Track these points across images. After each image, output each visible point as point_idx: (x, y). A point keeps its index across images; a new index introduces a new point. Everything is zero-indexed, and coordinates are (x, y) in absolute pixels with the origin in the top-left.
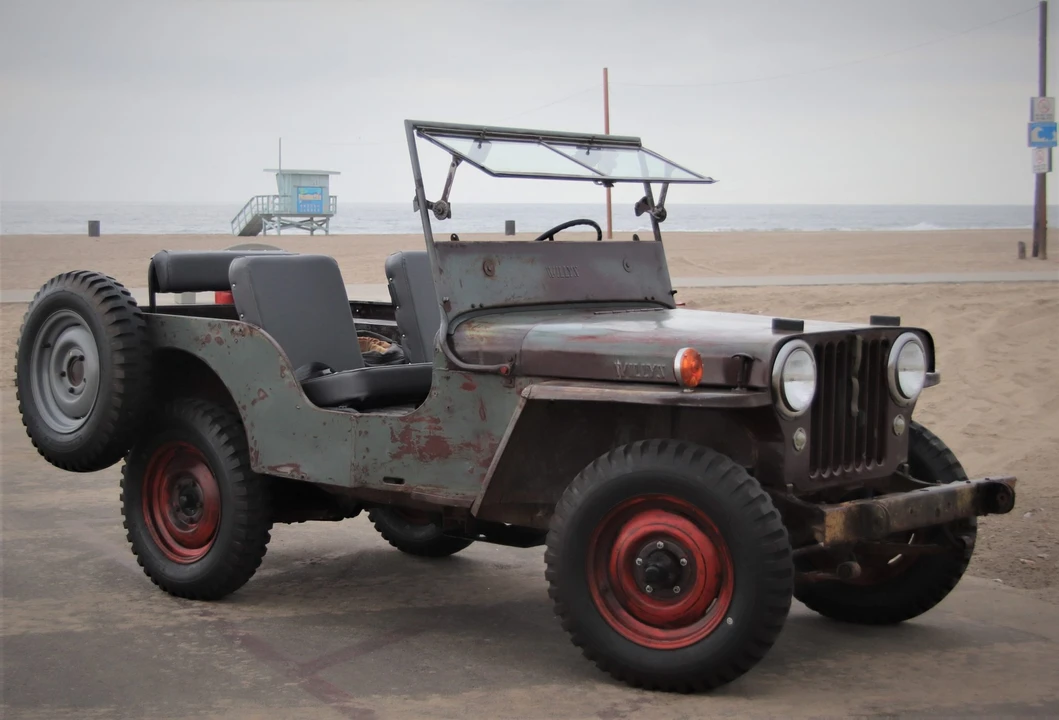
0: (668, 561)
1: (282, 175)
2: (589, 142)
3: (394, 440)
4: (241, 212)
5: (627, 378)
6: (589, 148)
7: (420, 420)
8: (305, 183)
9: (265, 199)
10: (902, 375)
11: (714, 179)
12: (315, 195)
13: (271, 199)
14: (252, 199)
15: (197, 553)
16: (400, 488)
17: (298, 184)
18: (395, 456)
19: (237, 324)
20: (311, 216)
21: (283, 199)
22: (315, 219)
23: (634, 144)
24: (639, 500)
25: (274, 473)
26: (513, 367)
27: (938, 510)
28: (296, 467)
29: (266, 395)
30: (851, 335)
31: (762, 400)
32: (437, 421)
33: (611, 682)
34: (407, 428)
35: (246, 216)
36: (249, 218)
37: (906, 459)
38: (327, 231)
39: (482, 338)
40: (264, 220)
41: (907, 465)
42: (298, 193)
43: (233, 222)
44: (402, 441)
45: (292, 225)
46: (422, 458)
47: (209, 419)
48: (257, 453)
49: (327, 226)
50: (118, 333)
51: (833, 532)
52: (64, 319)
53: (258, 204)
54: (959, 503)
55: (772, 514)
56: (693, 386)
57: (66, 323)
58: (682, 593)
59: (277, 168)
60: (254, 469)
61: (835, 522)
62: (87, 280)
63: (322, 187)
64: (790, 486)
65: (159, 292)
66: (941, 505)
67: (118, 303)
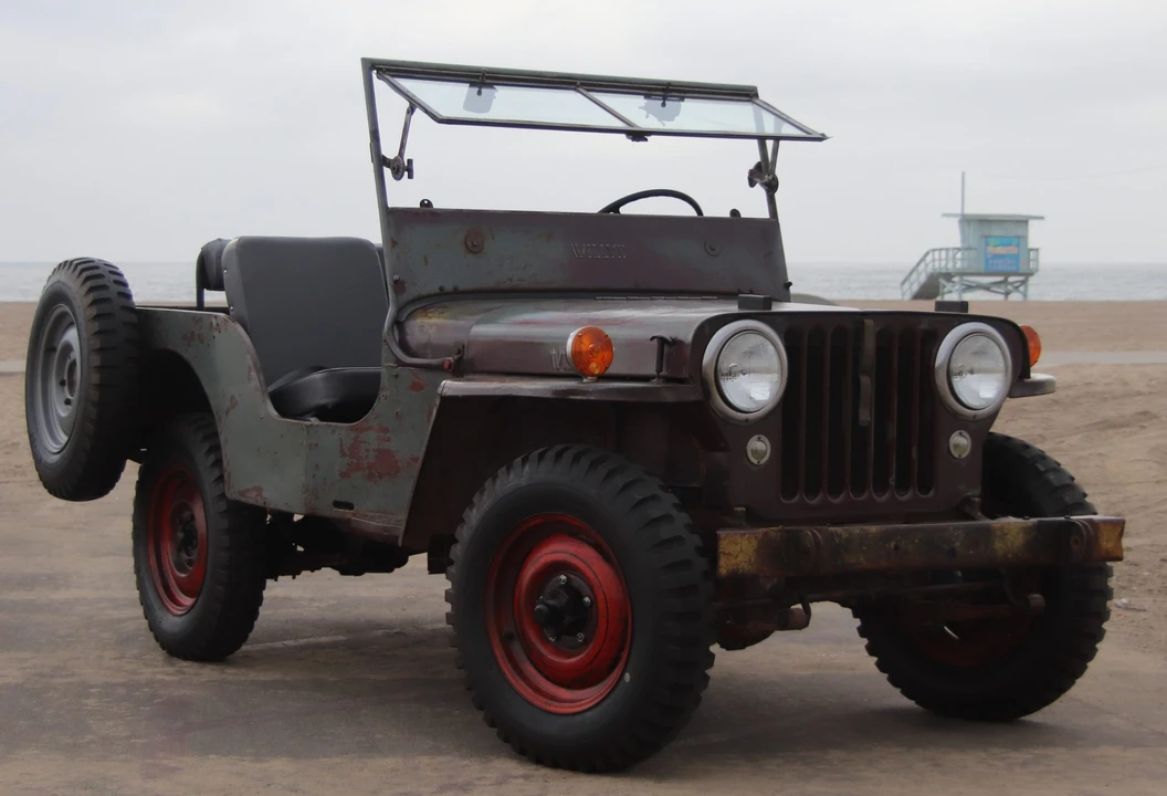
0: (564, 598)
1: (967, 221)
2: (663, 90)
3: (343, 454)
4: (914, 270)
5: (562, 371)
6: (665, 99)
7: (367, 429)
8: (996, 231)
9: (943, 253)
11: (827, 135)
12: (1010, 248)
13: (951, 253)
14: (927, 254)
15: (188, 601)
16: (347, 514)
17: (986, 234)
18: (344, 475)
19: (216, 317)
20: (1007, 274)
21: (966, 252)
22: (1011, 279)
23: (746, 94)
24: (538, 521)
25: (243, 499)
26: (459, 361)
27: (953, 552)
28: (259, 490)
29: (237, 403)
30: (856, 319)
31: (689, 394)
32: (385, 430)
33: (511, 757)
34: (357, 441)
35: (919, 275)
36: (923, 278)
37: (977, 491)
38: (1025, 295)
39: (431, 326)
40: (942, 281)
41: (977, 499)
42: (987, 245)
43: (903, 283)
44: (350, 456)
45: (979, 287)
46: (370, 477)
48: (230, 473)
49: (1026, 289)
50: (97, 329)
51: (733, 561)
52: (64, 315)
53: (934, 260)
54: (998, 545)
55: (679, 539)
56: (593, 375)
57: (67, 321)
58: (586, 642)
59: (959, 212)
60: (228, 495)
61: (739, 549)
62: (80, 267)
63: (1018, 237)
64: (740, 509)
65: (209, 289)
66: (958, 544)
67: (104, 294)
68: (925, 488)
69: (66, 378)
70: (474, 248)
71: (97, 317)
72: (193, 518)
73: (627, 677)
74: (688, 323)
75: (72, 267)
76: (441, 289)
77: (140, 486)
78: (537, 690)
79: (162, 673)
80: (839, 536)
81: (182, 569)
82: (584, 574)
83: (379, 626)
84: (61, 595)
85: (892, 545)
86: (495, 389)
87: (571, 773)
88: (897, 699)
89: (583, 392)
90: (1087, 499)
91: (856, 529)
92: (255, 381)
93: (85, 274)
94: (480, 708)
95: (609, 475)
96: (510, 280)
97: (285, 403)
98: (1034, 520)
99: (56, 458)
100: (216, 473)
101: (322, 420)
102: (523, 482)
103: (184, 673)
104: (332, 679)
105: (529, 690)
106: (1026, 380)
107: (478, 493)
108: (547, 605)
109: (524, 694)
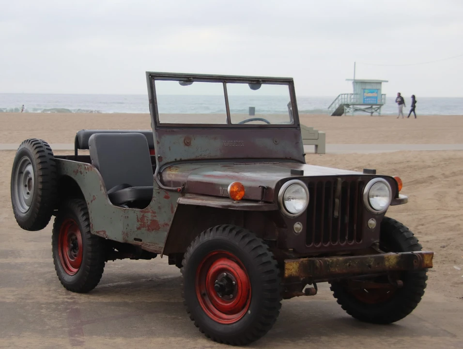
0: (225, 282)
1: (356, 82)
3: (138, 221)
4: (333, 103)
5: (224, 195)
7: (148, 212)
8: (368, 87)
9: (346, 96)
10: (371, 199)
12: (373, 94)
13: (349, 95)
14: (339, 95)
15: (75, 270)
16: (139, 243)
17: (364, 88)
18: (139, 229)
19: (87, 165)
20: (372, 105)
21: (356, 96)
22: (374, 107)
23: (289, 81)
24: (215, 253)
25: (98, 235)
26: (183, 189)
27: (370, 266)
28: (104, 232)
29: (95, 198)
30: (335, 178)
31: (272, 207)
32: (154, 213)
34: (143, 216)
35: (335, 105)
36: (337, 106)
37: (378, 241)
39: (173, 174)
40: (345, 107)
41: (378, 244)
42: (364, 92)
43: (328, 108)
44: (141, 222)
45: (360, 110)
46: (148, 230)
47: (80, 208)
48: (92, 225)
49: (380, 111)
50: (41, 168)
51: (290, 272)
52: (26, 160)
53: (342, 99)
54: (387, 263)
55: (269, 262)
56: (237, 200)
57: (28, 162)
58: (234, 298)
59: (353, 78)
60: (92, 232)
61: (292, 267)
62: (33, 143)
63: (377, 89)
64: (291, 249)
65: (79, 149)
66: (372, 263)
67: (43, 154)
68: (359, 239)
69: (27, 184)
70: (187, 144)
71: (41, 163)
72: (76, 239)
73: (249, 312)
74: (273, 181)
75: (30, 143)
76: (176, 160)
77: (55, 225)
78: (215, 315)
79: (66, 298)
80: (329, 262)
81: (72, 258)
82: (233, 273)
83: (143, 277)
84: (19, 261)
85: (348, 264)
86: (200, 203)
87: (227, 346)
88: (344, 314)
89: (234, 207)
90: (419, 242)
91: (335, 259)
92: (103, 190)
93: (35, 146)
94: (193, 320)
95: (244, 237)
96: (201, 155)
97: (114, 199)
98: (400, 253)
99: (25, 214)
100: (86, 223)
101: (130, 207)
102: (211, 238)
103: (74, 298)
104: (131, 302)
105: (212, 314)
106: (397, 199)
107: (193, 242)
108: (219, 284)
109: (210, 316)
